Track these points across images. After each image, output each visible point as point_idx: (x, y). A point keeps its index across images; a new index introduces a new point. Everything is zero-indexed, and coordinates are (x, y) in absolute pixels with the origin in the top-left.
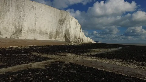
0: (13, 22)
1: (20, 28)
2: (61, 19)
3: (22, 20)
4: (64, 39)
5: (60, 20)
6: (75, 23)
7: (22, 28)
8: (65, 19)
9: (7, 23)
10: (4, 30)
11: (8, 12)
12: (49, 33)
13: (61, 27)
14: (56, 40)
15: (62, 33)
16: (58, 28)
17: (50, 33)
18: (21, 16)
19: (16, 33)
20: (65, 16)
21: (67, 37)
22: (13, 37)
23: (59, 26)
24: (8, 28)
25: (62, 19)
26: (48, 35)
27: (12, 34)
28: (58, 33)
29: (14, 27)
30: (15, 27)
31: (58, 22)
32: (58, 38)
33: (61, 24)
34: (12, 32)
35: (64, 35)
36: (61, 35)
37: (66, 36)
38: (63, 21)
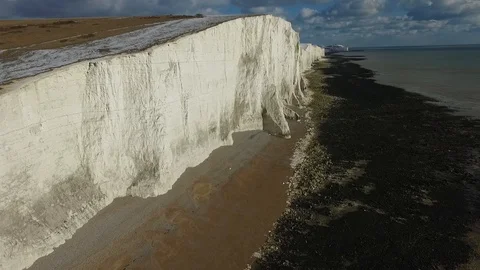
0: (126, 145)
1: (152, 159)
2: (248, 51)
3: (151, 131)
4: (261, 123)
5: (242, 57)
6: (285, 37)
7: (156, 160)
8: (259, 50)
9: (112, 155)
10: (106, 179)
11: (106, 119)
12: (218, 125)
13: (249, 84)
14: (237, 131)
15: (254, 103)
16: (239, 91)
17: (221, 122)
18: (147, 117)
19: (141, 176)
20: (258, 40)
21: (272, 116)
22: (136, 192)
23: (243, 81)
24: (118, 167)
25: (252, 51)
26: (218, 132)
27: (129, 183)
28: (240, 107)
29: (132, 162)
30: (136, 159)
31: (240, 66)
32: (241, 125)
33: (248, 72)
34: (130, 177)
35: (259, 109)
36: (250, 112)
37: (268, 112)
38: (256, 61)
